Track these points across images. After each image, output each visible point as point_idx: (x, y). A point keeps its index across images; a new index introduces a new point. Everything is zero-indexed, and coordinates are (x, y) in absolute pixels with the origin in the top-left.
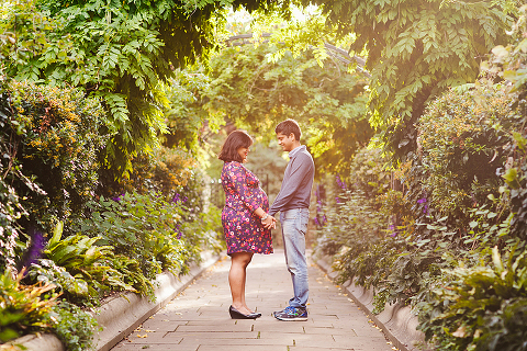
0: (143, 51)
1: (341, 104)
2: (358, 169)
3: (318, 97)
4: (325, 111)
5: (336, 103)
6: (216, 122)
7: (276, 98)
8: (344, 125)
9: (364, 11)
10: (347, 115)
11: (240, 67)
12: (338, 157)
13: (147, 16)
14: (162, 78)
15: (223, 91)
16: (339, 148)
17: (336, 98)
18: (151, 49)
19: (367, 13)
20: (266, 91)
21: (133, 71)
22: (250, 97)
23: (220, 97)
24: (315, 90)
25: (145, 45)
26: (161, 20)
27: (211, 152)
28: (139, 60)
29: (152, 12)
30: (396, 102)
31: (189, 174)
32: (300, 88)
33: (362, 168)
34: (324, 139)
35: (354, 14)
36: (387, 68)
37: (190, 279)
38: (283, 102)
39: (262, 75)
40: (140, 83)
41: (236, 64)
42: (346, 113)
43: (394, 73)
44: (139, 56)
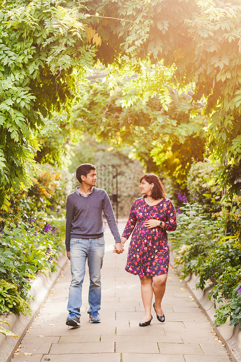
0: (15, 107)
1: (178, 124)
2: (194, 180)
3: (160, 120)
4: (166, 131)
5: (174, 123)
6: (76, 137)
7: (126, 120)
8: (182, 141)
9: (205, 71)
10: (184, 134)
11: (95, 94)
12: (175, 165)
13: (18, 76)
14: (33, 126)
15: (82, 113)
16: (177, 157)
17: (174, 119)
18: (23, 104)
19: (208, 73)
20: (117, 114)
21: (8, 125)
22: (104, 120)
23: (80, 119)
24: (157, 113)
25: (18, 101)
26: (32, 80)
27: (72, 153)
28: (13, 116)
29: (23, 72)
30: (233, 148)
31: (55, 185)
32: (145, 111)
33: (197, 180)
34: (164, 151)
35: (197, 73)
36: (224, 118)
37: (58, 274)
38: (131, 123)
39: (114, 101)
40: (15, 136)
41: (92, 92)
42: (183, 132)
43: (231, 122)
44: (12, 111)
